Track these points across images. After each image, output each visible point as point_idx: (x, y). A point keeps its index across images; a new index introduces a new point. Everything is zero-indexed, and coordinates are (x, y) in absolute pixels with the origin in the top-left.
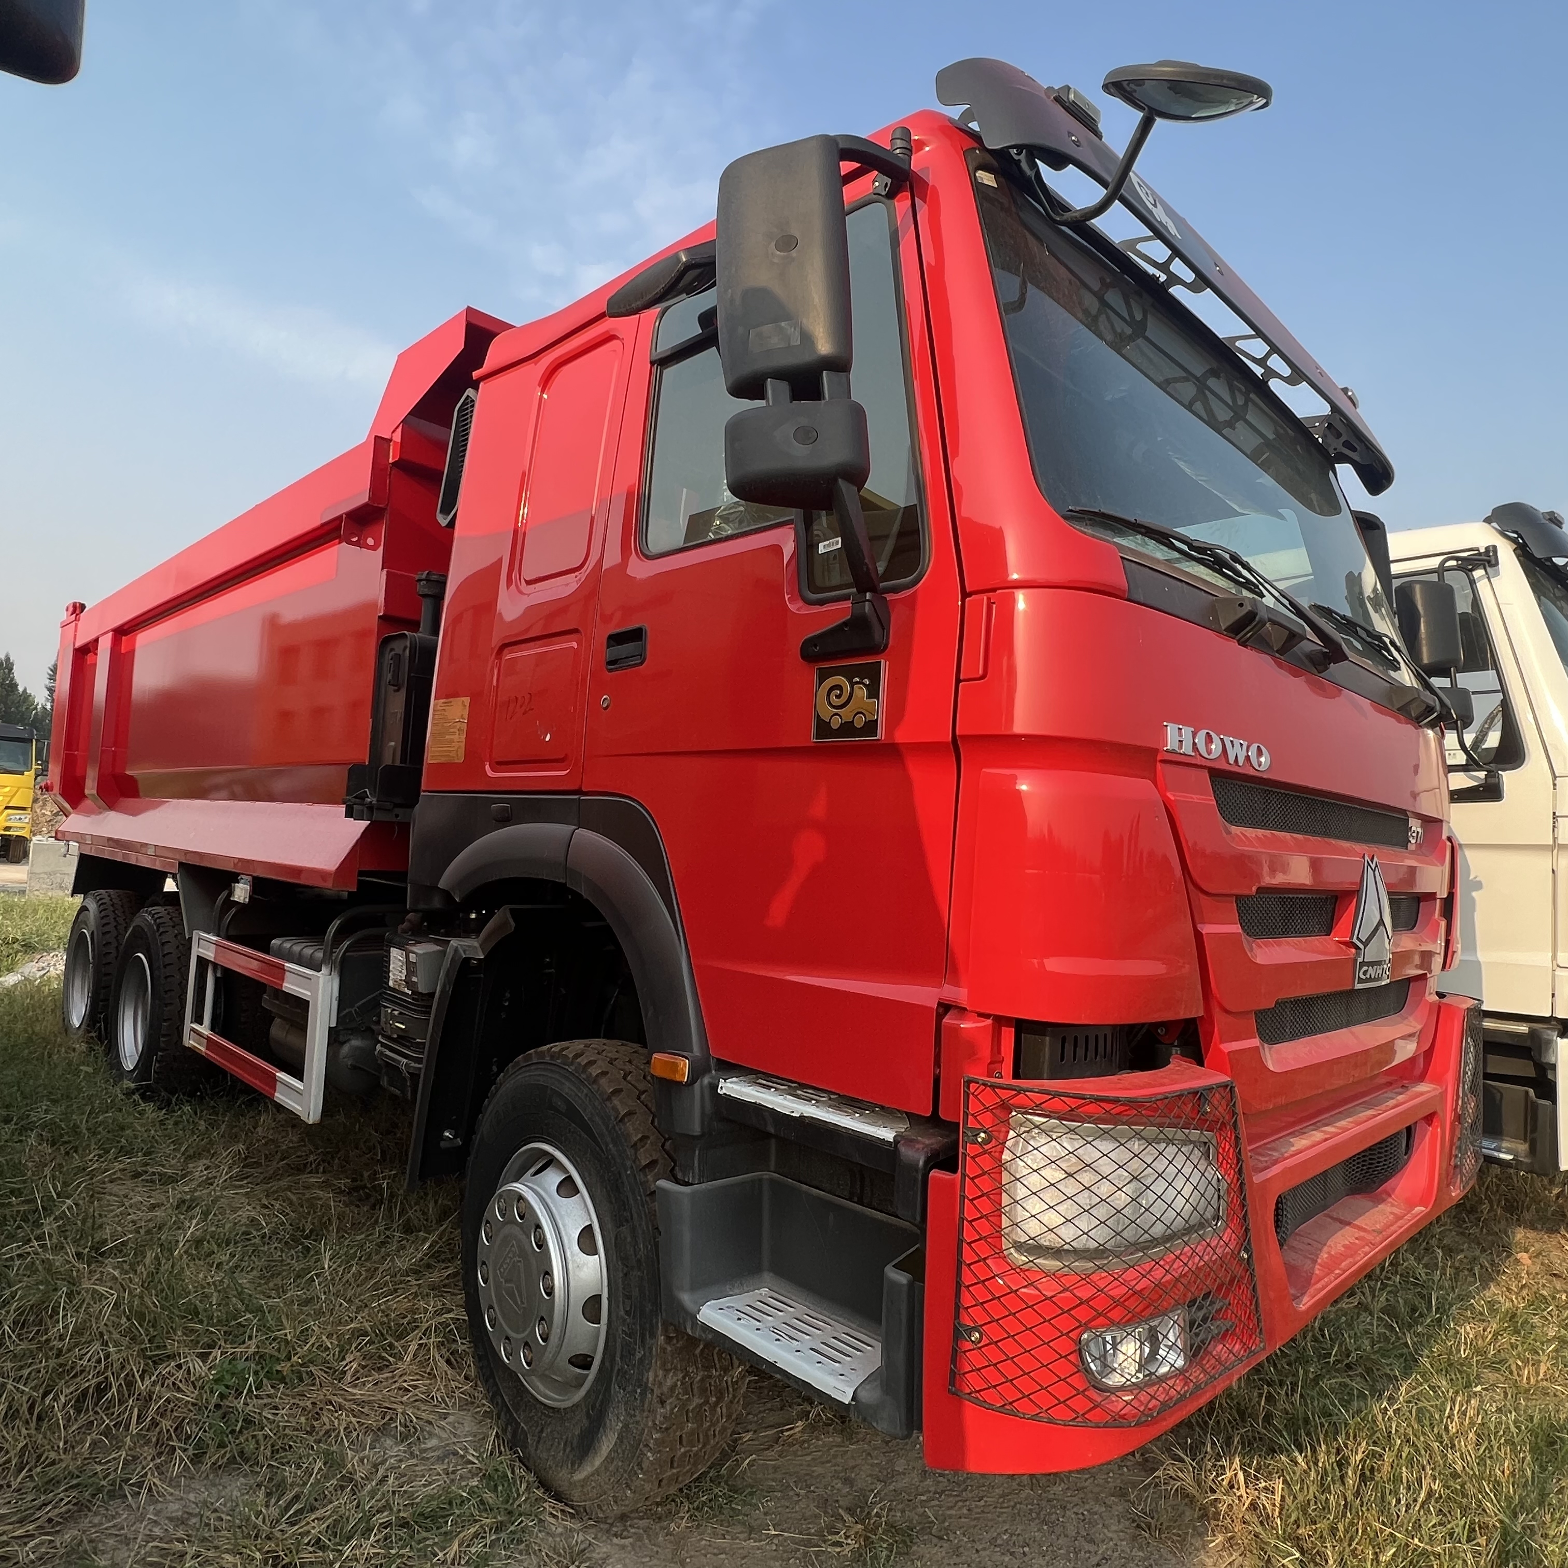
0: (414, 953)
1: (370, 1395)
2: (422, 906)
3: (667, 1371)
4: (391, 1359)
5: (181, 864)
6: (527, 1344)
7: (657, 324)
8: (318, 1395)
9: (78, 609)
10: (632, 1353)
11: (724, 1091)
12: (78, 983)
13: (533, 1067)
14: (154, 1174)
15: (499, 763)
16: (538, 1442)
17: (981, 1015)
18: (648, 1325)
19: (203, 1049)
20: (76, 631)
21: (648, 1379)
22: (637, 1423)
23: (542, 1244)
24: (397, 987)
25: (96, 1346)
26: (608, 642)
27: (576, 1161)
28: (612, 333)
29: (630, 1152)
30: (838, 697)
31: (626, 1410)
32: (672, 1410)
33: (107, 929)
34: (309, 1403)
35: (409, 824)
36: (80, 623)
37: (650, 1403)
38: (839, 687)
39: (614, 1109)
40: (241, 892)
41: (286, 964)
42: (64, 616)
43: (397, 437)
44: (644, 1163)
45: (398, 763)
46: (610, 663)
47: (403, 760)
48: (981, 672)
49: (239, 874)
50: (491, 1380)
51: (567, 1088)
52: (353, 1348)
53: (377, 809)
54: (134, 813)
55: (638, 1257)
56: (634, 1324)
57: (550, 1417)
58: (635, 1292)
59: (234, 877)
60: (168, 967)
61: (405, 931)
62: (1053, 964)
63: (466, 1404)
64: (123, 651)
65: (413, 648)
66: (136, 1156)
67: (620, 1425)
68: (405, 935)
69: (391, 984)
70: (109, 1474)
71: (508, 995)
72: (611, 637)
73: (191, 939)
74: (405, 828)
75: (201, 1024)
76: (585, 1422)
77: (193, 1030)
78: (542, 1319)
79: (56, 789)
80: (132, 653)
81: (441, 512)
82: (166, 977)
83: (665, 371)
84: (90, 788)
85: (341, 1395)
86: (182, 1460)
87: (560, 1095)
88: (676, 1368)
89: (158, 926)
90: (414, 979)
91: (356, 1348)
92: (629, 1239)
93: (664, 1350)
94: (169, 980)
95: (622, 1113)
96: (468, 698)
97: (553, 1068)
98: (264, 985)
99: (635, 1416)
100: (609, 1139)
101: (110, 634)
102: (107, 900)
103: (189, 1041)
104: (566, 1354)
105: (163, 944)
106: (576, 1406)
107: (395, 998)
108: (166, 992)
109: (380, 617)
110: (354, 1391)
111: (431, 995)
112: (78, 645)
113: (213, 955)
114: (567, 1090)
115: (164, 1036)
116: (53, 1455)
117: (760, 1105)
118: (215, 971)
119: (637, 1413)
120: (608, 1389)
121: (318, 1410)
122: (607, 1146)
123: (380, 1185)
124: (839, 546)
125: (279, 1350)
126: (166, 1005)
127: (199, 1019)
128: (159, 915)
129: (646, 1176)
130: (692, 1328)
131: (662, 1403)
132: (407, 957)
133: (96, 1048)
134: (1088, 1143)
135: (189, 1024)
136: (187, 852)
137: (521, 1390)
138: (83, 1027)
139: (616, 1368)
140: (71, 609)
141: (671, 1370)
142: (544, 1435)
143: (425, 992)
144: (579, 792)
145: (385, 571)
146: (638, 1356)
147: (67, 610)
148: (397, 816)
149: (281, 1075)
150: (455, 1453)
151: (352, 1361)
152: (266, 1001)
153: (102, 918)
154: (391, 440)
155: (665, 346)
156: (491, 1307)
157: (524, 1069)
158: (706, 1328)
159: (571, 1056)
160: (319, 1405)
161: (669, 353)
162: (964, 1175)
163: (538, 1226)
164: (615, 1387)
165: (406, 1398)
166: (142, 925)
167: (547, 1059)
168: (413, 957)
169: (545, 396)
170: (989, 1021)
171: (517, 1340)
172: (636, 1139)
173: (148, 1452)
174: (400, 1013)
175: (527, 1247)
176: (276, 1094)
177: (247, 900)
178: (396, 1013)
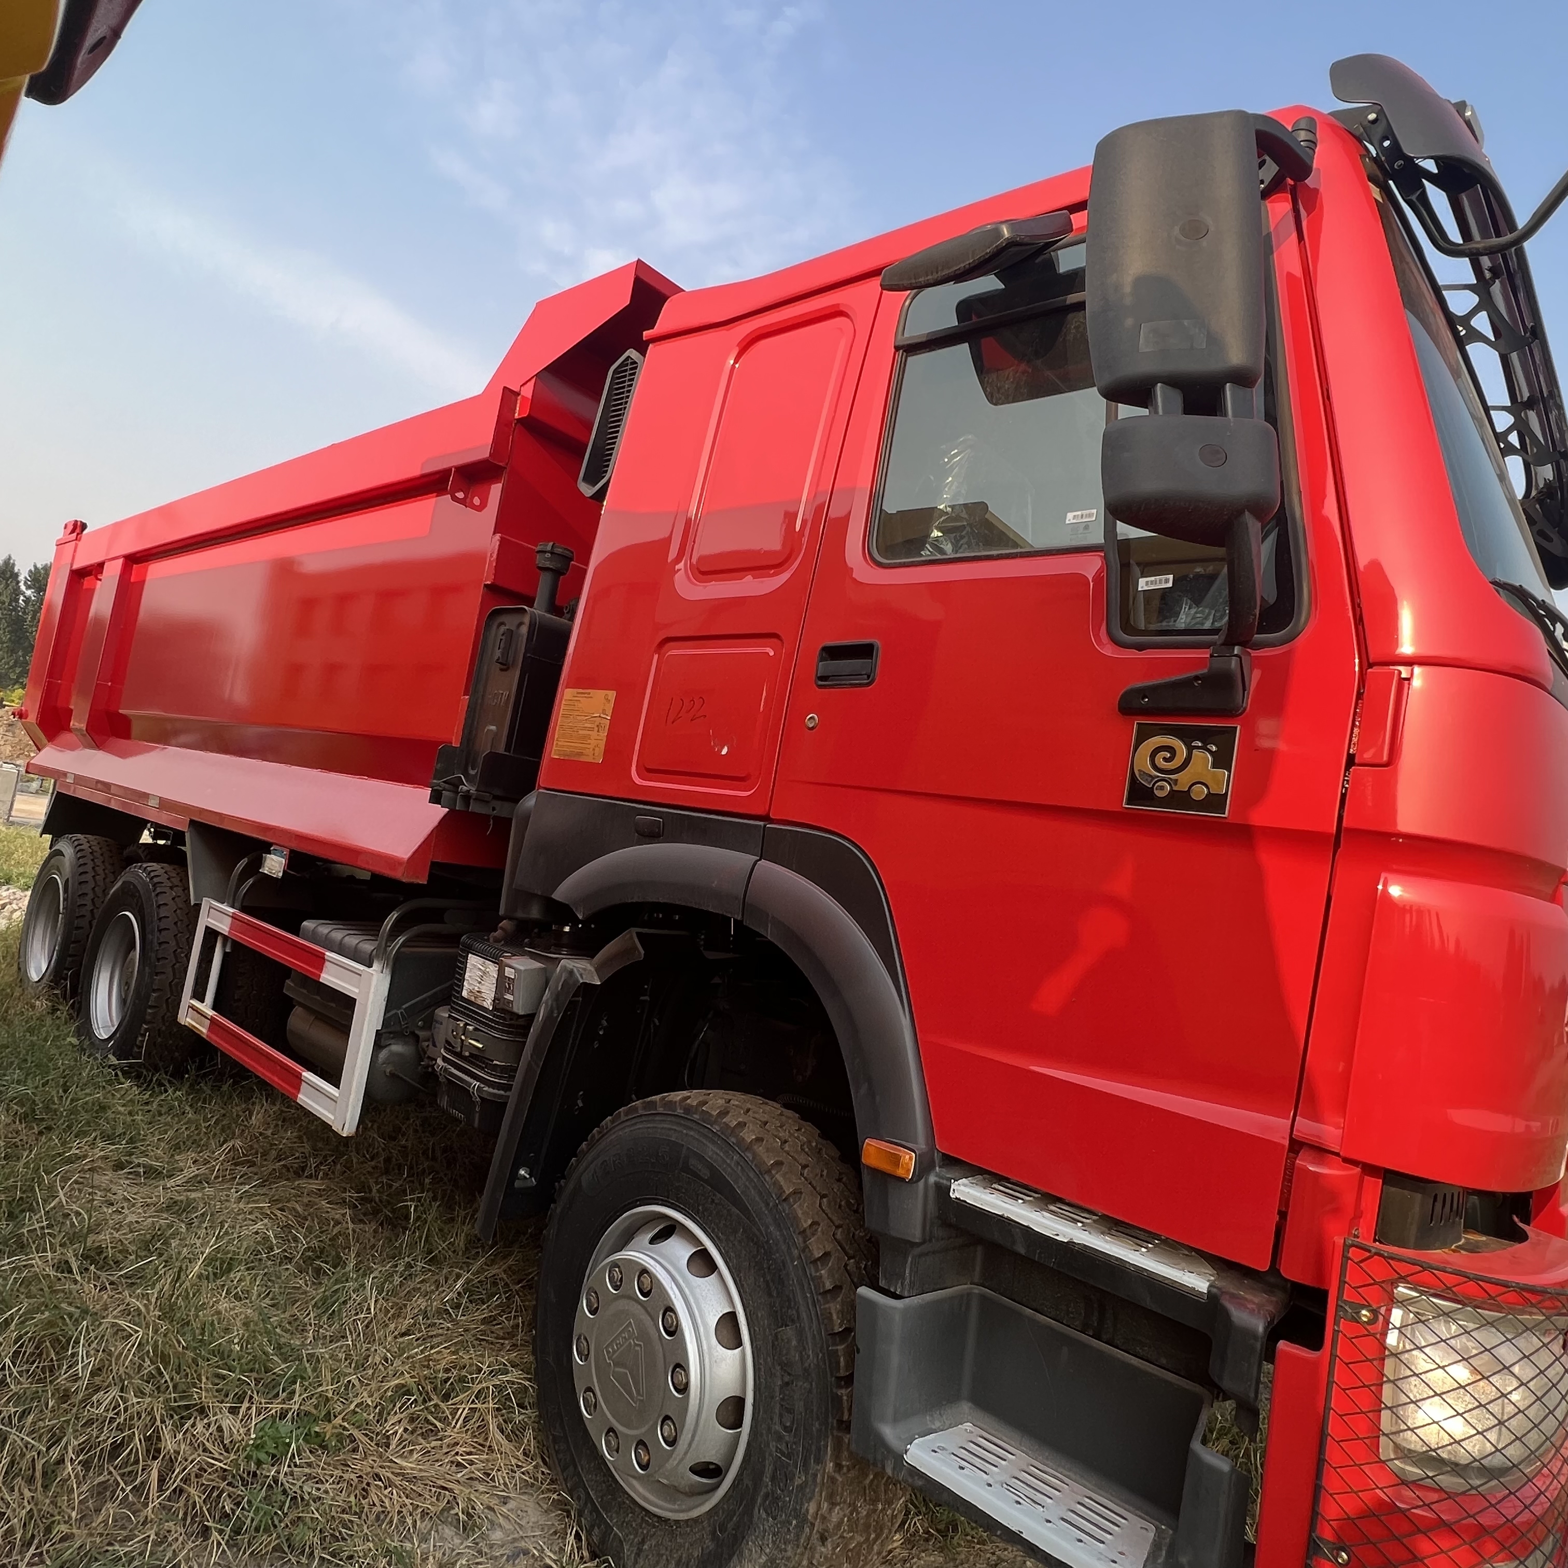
0: (511, 967)
1: (421, 1470)
2: (520, 914)
3: (833, 1504)
4: (438, 1424)
5: (192, 822)
6: (641, 1443)
7: (907, 303)
8: (363, 1466)
9: (78, 528)
10: (789, 1477)
11: (957, 1195)
12: (39, 932)
13: (658, 1118)
14: (139, 1165)
15: (649, 771)
16: (638, 1555)
17: (1346, 1160)
18: (814, 1448)
19: (204, 1031)
20: (75, 551)
21: (807, 1510)
22: (788, 1559)
23: (674, 1330)
24: (473, 999)
25: (114, 1392)
26: (821, 654)
27: (719, 1238)
28: (842, 308)
29: (799, 1240)
30: (1165, 759)
31: (774, 1542)
32: (834, 1549)
33: (83, 878)
34: (353, 1476)
35: (511, 819)
36: (80, 544)
37: (809, 1539)
38: (1171, 749)
39: (776, 1183)
40: (274, 865)
41: (327, 953)
42: (60, 534)
43: (528, 392)
44: (818, 1254)
45: (501, 750)
46: (822, 678)
47: (507, 748)
48: (1385, 758)
49: (271, 844)
50: (571, 1468)
51: (711, 1151)
52: (397, 1408)
53: (475, 799)
54: (123, 754)
55: (806, 1365)
56: (795, 1443)
57: (654, 1527)
58: (799, 1406)
59: (266, 848)
60: (163, 933)
61: (497, 940)
62: (1462, 1117)
63: (527, 1487)
64: (132, 580)
65: (532, 626)
66: (119, 1143)
67: (764, 1558)
68: (496, 945)
69: (465, 994)
70: (133, 1558)
71: (605, 1023)
72: (825, 649)
73: (198, 906)
74: (504, 824)
75: (203, 1002)
76: (710, 1544)
77: (192, 1007)
78: (667, 1418)
79: (32, 718)
80: (142, 583)
81: (584, 479)
82: (160, 944)
83: (909, 359)
84: (78, 723)
85: (389, 1467)
86: (219, 1544)
87: (701, 1158)
88: (845, 1502)
89: (154, 885)
90: (509, 997)
91: (400, 1408)
92: (794, 1343)
93: (833, 1480)
94: (163, 946)
95: (787, 1192)
96: (615, 693)
97: (689, 1124)
98: (290, 969)
99: (786, 1551)
100: (769, 1220)
101: (121, 561)
102: (85, 846)
103: (185, 1018)
104: (690, 1461)
105: (159, 906)
106: (696, 1520)
107: (471, 1009)
108: (158, 960)
109: (486, 586)
110: (405, 1464)
111: (531, 1017)
112: (75, 567)
113: (227, 929)
114: (710, 1154)
115: (151, 1007)
116: (64, 1528)
117: (1008, 1219)
118: (224, 946)
119: (789, 1548)
120: (749, 1512)
121: (364, 1485)
122: (767, 1227)
123: (407, 1208)
124: (1170, 585)
125: (316, 1407)
126: (157, 974)
127: (199, 995)
128: (156, 873)
129: (817, 1270)
130: (894, 1468)
131: (823, 1539)
132: (501, 972)
133: (61, 1007)
134: (1508, 1340)
135: (187, 999)
136: (202, 811)
137: (614, 1488)
138: (44, 981)
139: (764, 1490)
140: (70, 528)
141: (839, 1504)
142: (646, 1547)
143: (521, 1013)
144: (766, 818)
145: (498, 536)
146: (798, 1482)
147: (66, 527)
148: (494, 809)
149: (307, 1075)
150: (526, 1552)
151: (395, 1425)
152: (290, 988)
153: (80, 866)
154: (518, 394)
155: (917, 330)
156: (589, 1389)
157: (644, 1119)
158: (914, 1471)
159: (715, 1113)
160: (367, 1479)
161: (924, 339)
162: (1333, 1356)
163: (670, 1309)
164: (760, 1513)
165: (459, 1475)
166: (132, 880)
167: (679, 1111)
168: (509, 972)
169: (737, 366)
170: (1358, 1170)
171: (627, 1436)
172: (805, 1225)
173: (176, 1530)
174: (476, 1029)
175: (652, 1331)
176: (300, 1096)
177: (281, 874)
178: (471, 1028)
